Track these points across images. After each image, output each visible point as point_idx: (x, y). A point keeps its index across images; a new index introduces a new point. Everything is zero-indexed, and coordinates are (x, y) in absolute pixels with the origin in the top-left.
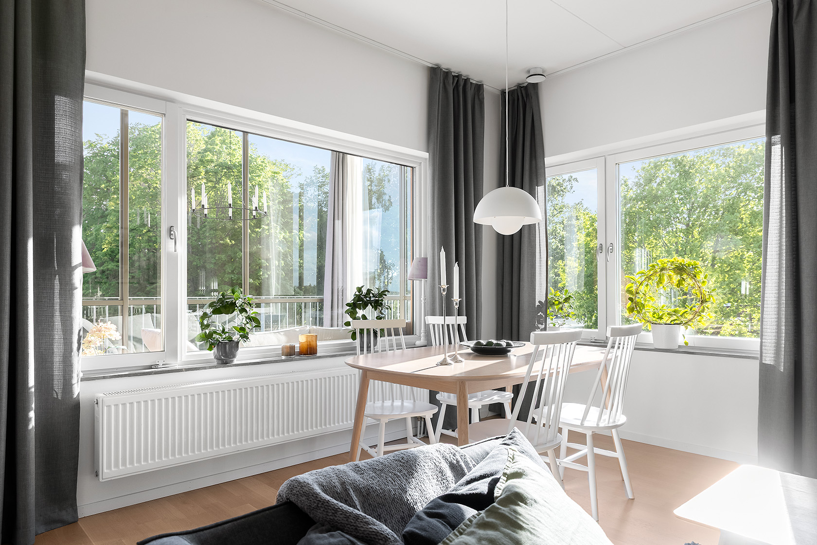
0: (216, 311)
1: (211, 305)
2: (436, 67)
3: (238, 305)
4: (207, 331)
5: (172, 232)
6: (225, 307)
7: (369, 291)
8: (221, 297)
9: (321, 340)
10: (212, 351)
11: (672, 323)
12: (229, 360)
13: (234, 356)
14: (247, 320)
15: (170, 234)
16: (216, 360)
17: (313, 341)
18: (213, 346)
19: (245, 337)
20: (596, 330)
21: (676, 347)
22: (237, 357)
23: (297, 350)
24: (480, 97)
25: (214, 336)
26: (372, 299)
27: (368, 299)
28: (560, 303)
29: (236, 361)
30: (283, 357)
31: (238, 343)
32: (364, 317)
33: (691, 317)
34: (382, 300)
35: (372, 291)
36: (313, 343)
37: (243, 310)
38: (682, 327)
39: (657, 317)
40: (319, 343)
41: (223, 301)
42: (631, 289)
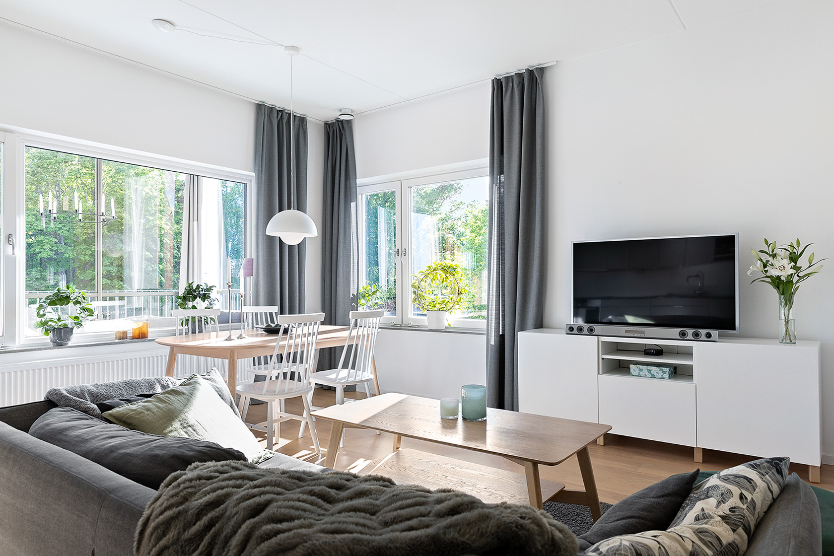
0: (52, 303)
1: (47, 298)
2: (261, 103)
3: (72, 298)
4: (43, 320)
5: (10, 239)
6: (61, 299)
7: (198, 286)
8: (57, 292)
9: (152, 327)
10: (49, 337)
11: (441, 310)
12: (63, 342)
13: (69, 340)
14: (81, 311)
15: (9, 241)
16: (52, 343)
17: (144, 327)
18: (49, 332)
19: (79, 324)
20: (395, 317)
21: (443, 328)
22: (72, 340)
23: (130, 335)
24: (304, 127)
25: (50, 323)
26: (201, 293)
27: (197, 293)
28: (369, 295)
29: (70, 344)
30: (117, 341)
31: (72, 329)
32: (194, 307)
33: (452, 305)
34: (209, 294)
35: (201, 287)
36: (144, 330)
37: (77, 302)
38: (447, 313)
39: (432, 306)
40: (149, 330)
41: (58, 295)
42: (415, 285)
